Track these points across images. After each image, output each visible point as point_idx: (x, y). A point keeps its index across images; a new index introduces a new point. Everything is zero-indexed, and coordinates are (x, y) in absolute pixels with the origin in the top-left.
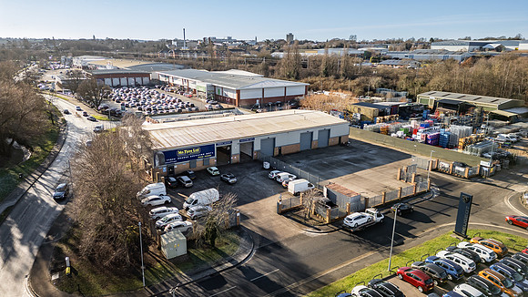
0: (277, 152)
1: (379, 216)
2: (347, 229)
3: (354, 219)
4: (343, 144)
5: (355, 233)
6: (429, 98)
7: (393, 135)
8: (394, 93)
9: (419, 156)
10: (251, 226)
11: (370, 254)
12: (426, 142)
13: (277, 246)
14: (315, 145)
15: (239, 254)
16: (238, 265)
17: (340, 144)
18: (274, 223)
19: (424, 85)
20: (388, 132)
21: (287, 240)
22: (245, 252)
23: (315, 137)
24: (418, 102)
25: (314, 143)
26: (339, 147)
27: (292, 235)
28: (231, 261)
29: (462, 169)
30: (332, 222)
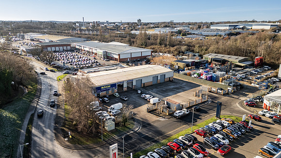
0: (143, 86)
1: (187, 111)
2: (175, 117)
3: (178, 113)
4: (171, 81)
5: (178, 118)
6: (208, 57)
7: (192, 76)
8: (193, 54)
9: (203, 86)
10: (138, 117)
11: (185, 126)
12: (207, 79)
13: (149, 124)
14: (159, 82)
15: (135, 128)
16: (135, 132)
17: (170, 81)
18: (146, 116)
19: (206, 50)
20: (190, 75)
21: (152, 122)
22: (137, 127)
23: (159, 78)
24: (204, 59)
25: (158, 81)
26: (169, 82)
27: (154, 120)
28: (133, 131)
29: (221, 91)
30: (169, 115)
